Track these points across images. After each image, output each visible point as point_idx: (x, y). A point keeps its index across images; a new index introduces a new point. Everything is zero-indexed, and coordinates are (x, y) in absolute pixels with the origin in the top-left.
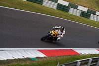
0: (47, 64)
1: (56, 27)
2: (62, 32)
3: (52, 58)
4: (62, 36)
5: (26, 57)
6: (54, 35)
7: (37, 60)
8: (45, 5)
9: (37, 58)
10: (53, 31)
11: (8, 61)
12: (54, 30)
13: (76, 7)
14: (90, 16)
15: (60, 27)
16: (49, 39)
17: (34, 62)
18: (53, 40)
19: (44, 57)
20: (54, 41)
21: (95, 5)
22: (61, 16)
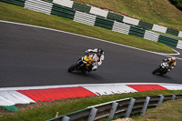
0: (37, 115)
2: (99, 57)
3: (45, 104)
4: (100, 63)
6: (88, 63)
7: (17, 109)
8: (30, 8)
9: (16, 105)
10: (85, 57)
12: (88, 54)
13: (87, 10)
14: (112, 25)
15: (96, 50)
16: (81, 68)
17: (12, 114)
18: (87, 70)
19: (31, 103)
20: (87, 72)
21: (121, 5)
22: (59, 26)
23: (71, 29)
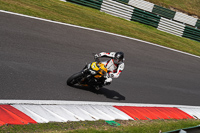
1: (102, 54)
5: (98, 119)
6: (98, 73)
10: (94, 64)
11: (71, 125)
18: (96, 84)
19: (130, 120)
22: (143, 36)
23: (156, 39)
